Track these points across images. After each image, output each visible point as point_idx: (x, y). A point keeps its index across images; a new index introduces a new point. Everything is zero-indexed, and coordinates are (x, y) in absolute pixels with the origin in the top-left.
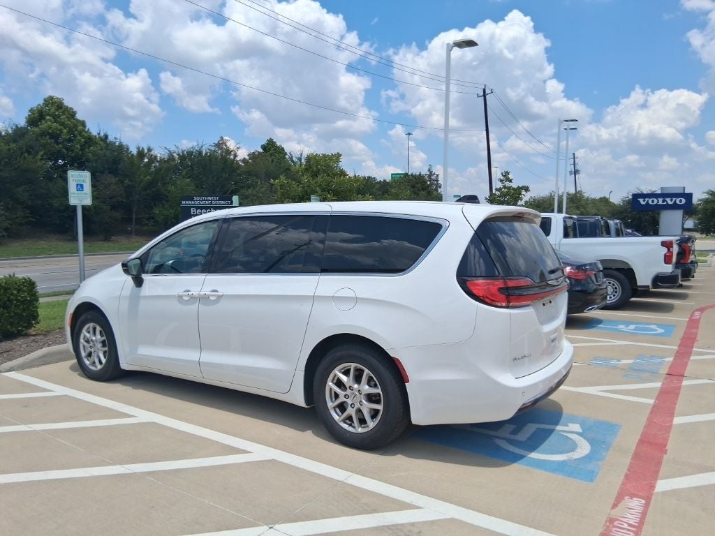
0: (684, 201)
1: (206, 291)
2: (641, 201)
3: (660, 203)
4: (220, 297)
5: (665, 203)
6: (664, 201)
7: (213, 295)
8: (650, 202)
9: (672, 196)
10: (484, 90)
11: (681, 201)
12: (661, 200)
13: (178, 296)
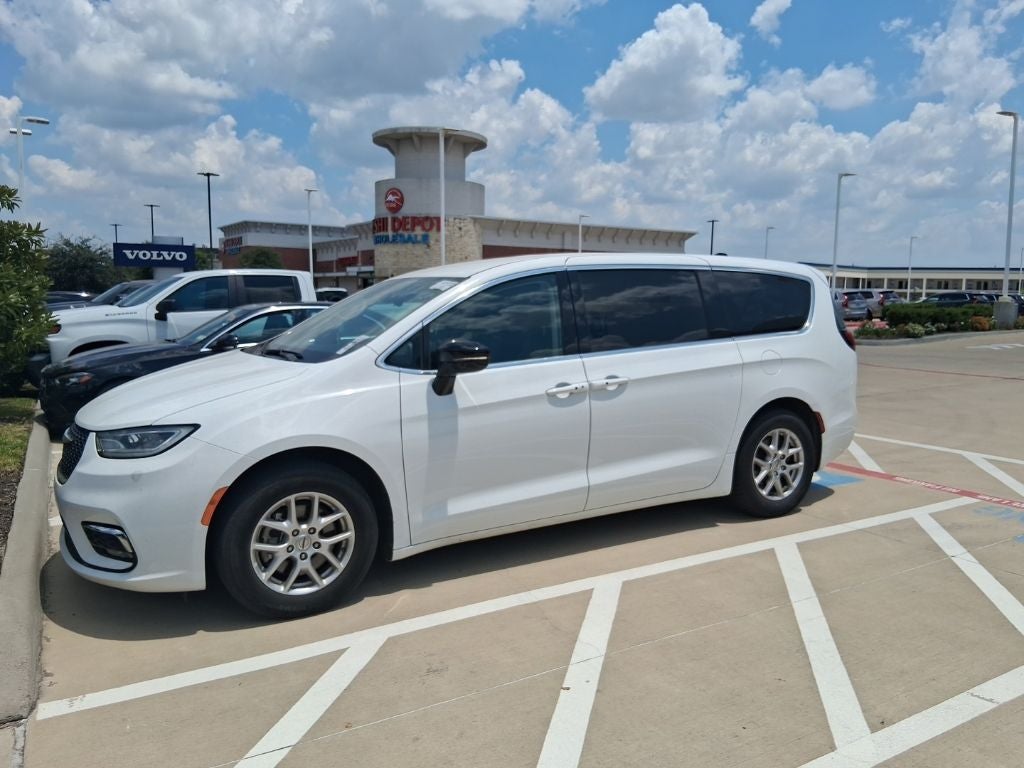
0: (185, 256)
2: (128, 253)
3: (155, 257)
5: (161, 258)
6: (159, 255)
7: (610, 384)
8: (141, 256)
9: (169, 248)
11: (181, 256)
12: (155, 253)
13: (548, 394)
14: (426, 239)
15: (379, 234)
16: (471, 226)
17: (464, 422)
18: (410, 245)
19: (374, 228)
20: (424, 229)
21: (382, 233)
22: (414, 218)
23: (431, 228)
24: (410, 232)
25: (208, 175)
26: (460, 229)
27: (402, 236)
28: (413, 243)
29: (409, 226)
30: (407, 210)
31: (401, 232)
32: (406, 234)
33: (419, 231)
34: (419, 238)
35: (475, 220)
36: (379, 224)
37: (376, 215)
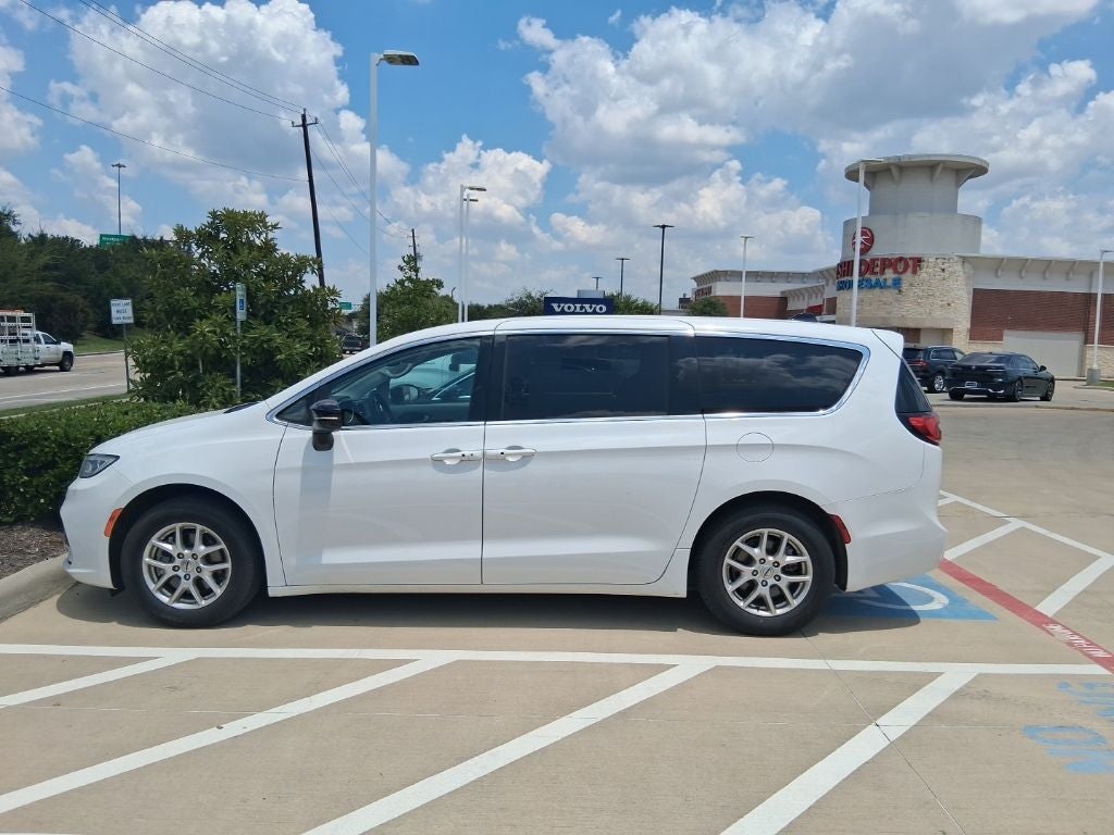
1: (495, 448)
4: (527, 458)
7: (510, 455)
10: (304, 117)
12: (578, 306)
13: (433, 459)
14: (897, 283)
15: (843, 279)
16: (958, 267)
17: (338, 478)
18: (877, 291)
19: (838, 273)
20: (896, 271)
21: (845, 279)
22: (884, 260)
23: (905, 271)
24: (878, 276)
25: (664, 227)
26: (943, 270)
27: (868, 280)
28: (882, 288)
29: (878, 269)
30: (878, 251)
31: (867, 276)
32: (873, 278)
33: (889, 275)
34: (889, 283)
35: (964, 260)
36: (845, 268)
37: (843, 258)
